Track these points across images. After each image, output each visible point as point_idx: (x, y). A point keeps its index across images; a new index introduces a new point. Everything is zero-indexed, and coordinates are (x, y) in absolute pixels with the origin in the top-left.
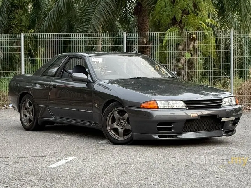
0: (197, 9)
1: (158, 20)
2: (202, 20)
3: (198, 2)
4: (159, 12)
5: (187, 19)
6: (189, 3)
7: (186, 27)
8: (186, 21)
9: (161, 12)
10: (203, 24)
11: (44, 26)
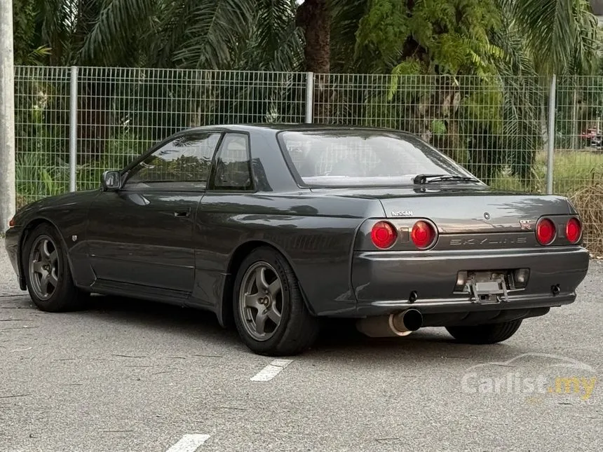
0: (462, 22)
1: (373, 44)
2: (474, 48)
3: (464, 7)
4: (375, 26)
5: (440, 44)
6: (446, 7)
7: (436, 62)
8: (438, 47)
9: (381, 24)
10: (474, 55)
11: (90, 41)
